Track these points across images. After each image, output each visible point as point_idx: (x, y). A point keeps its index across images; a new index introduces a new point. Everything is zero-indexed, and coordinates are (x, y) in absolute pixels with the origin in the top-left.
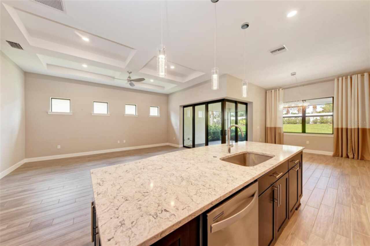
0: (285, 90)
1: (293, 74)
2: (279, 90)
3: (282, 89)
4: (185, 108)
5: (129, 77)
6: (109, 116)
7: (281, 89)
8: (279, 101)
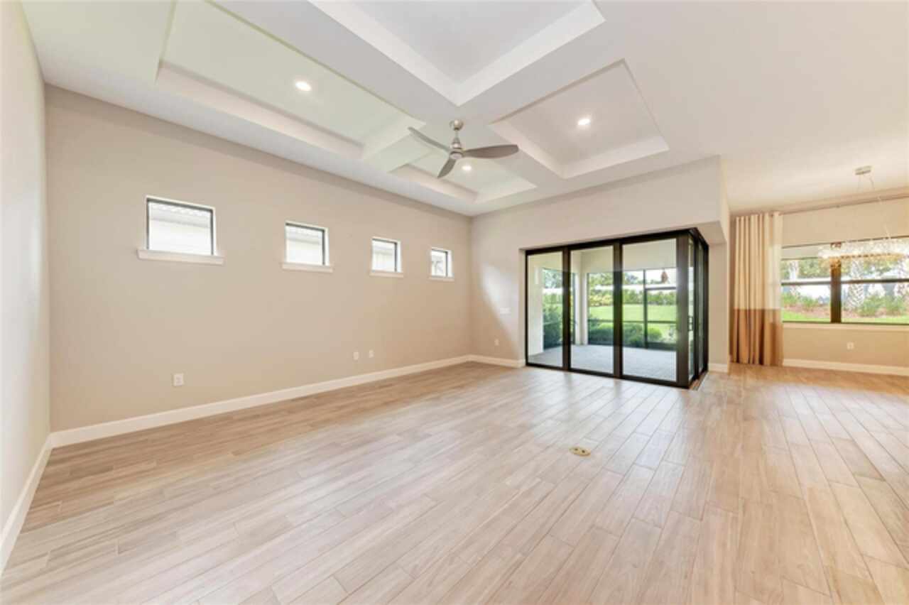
0: (787, 215)
1: (861, 172)
2: (772, 216)
3: (780, 215)
4: (529, 257)
5: (457, 141)
6: (330, 274)
7: (776, 215)
8: (772, 243)
